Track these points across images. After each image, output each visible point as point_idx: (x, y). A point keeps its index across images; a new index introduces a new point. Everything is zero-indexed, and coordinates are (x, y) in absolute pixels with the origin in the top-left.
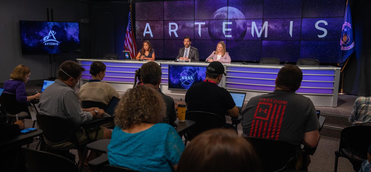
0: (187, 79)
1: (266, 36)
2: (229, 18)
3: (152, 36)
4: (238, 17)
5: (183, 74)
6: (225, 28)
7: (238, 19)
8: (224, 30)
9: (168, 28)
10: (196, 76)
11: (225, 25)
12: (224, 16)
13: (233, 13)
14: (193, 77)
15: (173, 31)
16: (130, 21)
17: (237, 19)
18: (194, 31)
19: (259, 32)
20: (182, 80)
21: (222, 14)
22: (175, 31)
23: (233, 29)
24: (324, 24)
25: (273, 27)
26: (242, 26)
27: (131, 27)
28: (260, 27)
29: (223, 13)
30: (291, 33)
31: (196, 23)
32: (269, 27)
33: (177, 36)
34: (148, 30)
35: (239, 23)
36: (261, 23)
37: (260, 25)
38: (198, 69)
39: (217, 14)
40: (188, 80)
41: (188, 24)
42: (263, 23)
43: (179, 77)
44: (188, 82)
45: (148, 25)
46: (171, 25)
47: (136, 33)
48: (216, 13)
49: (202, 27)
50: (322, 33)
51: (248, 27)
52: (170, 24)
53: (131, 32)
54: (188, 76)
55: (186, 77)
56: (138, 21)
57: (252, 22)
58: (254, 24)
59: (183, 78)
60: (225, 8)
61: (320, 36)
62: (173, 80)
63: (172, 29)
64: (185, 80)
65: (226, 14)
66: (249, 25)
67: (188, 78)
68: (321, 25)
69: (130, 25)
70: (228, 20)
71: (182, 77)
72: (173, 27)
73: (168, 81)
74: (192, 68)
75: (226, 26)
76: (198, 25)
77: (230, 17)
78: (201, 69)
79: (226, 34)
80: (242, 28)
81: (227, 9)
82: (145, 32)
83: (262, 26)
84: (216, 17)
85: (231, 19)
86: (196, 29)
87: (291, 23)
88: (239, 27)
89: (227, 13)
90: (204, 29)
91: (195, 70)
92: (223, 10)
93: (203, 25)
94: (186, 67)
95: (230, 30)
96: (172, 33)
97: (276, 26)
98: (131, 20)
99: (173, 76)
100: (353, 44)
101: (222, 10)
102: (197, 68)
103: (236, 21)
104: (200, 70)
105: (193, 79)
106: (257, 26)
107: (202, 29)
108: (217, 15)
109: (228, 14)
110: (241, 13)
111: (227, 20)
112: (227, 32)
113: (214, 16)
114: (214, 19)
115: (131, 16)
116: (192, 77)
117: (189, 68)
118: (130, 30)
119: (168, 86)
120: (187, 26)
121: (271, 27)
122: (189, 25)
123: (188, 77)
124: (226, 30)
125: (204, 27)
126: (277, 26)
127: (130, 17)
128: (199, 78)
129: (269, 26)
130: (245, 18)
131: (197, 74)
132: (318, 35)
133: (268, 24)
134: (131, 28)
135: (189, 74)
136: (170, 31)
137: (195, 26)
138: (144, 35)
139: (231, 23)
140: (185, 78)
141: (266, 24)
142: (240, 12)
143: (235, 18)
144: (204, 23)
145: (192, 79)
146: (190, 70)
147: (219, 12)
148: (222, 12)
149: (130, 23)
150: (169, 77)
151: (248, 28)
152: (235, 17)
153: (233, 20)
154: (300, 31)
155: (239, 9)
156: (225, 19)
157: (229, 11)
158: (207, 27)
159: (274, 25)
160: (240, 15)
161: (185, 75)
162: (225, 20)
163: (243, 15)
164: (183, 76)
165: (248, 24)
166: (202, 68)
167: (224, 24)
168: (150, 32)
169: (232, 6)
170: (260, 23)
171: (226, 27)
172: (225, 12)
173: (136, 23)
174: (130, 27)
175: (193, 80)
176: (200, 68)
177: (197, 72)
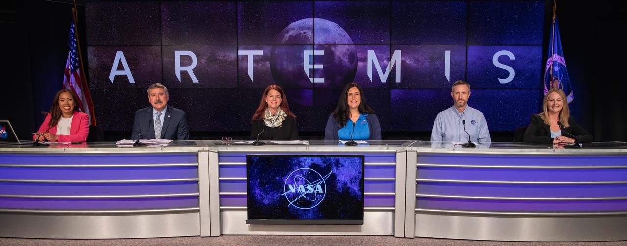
0: (304, 191)
1: (398, 79)
2: (316, 42)
3: (132, 80)
4: (336, 41)
5: (292, 178)
6: (310, 64)
7: (337, 43)
8: (307, 67)
9: (174, 63)
10: (332, 182)
11: (310, 56)
12: (306, 38)
13: (326, 31)
14: (322, 185)
15: (184, 69)
16: (75, 45)
17: (335, 45)
18: (238, 69)
19: (384, 73)
20: (288, 195)
21: (300, 33)
22: (189, 69)
23: (327, 65)
24: (508, 57)
25: (411, 62)
26: (346, 60)
27: (77, 58)
28: (385, 61)
29: (304, 31)
30: (447, 74)
31: (241, 53)
32: (403, 62)
33: (195, 80)
34: (120, 67)
35: (340, 52)
36: (388, 53)
37: (384, 57)
38: (337, 164)
39: (291, 33)
40: (307, 195)
41: (222, 54)
42: (391, 54)
43: (280, 187)
44: (308, 198)
45: (120, 55)
46: (181, 56)
47: (91, 75)
48: (287, 32)
49: (256, 60)
50: (506, 74)
51: (360, 61)
52: (178, 54)
53: (78, 71)
54: (307, 183)
55: (302, 186)
56: (93, 46)
57: (369, 52)
58: (372, 55)
59: (292, 189)
60: (308, 21)
61: (502, 81)
62: (261, 195)
63: (182, 64)
64: (298, 194)
65: (309, 34)
66: (362, 57)
67: (306, 190)
68: (503, 59)
69: (74, 54)
70: (316, 47)
71: (290, 186)
72: (186, 61)
73: (246, 200)
74: (318, 161)
75: (312, 58)
76: (247, 56)
77: (319, 39)
78: (346, 164)
79: (312, 75)
80: (348, 63)
81: (311, 23)
82: (114, 73)
83: (390, 59)
84: (287, 39)
85: (321, 43)
86: (241, 64)
87: (448, 54)
88: (341, 61)
89: (313, 32)
90: (260, 65)
91: (329, 168)
92: (302, 25)
93: (257, 56)
94: (302, 159)
95: (320, 66)
96: (184, 74)
97: (417, 61)
98: (75, 42)
99: (262, 186)
100: (570, 95)
101: (300, 24)
102: (332, 159)
103: (333, 49)
104: (343, 166)
105: (323, 190)
106: (380, 59)
107: (255, 65)
108: (290, 36)
109: (316, 33)
110: (344, 33)
111: (313, 46)
112: (314, 72)
113: (283, 36)
114: (283, 43)
115: (77, 34)
116: (319, 186)
117: (309, 161)
118: (76, 68)
119: (246, 213)
120: (221, 58)
121: (407, 62)
122: (224, 56)
123: (308, 187)
124: (311, 67)
125: (261, 60)
126: (421, 59)
127: (75, 37)
128: (339, 186)
129: (403, 59)
130: (352, 42)
131: (333, 176)
132: (499, 79)
133: (402, 56)
134: (79, 62)
135: (311, 178)
136: (178, 69)
137: (240, 58)
138: (112, 78)
139: (322, 53)
140: (297, 188)
141: (397, 56)
142: (341, 30)
143: (331, 43)
144: (260, 53)
145: (321, 191)
146: (313, 166)
147: (293, 29)
148: (302, 28)
149: (74, 51)
150: (250, 189)
151: (360, 64)
152: (330, 41)
153: (327, 47)
154: (464, 70)
155: (340, 24)
156: (308, 43)
157: (317, 26)
158: (268, 61)
159: (415, 58)
160: (342, 35)
161: (297, 180)
162: (309, 47)
163: (347, 36)
164: (292, 184)
165: (359, 55)
166: (349, 160)
167: (307, 54)
168: (127, 72)
169: (324, 16)
170: (384, 53)
171: (312, 61)
172: (309, 28)
173: (88, 51)
174: (75, 60)
175: (323, 194)
176: (341, 160)
177: (334, 170)
